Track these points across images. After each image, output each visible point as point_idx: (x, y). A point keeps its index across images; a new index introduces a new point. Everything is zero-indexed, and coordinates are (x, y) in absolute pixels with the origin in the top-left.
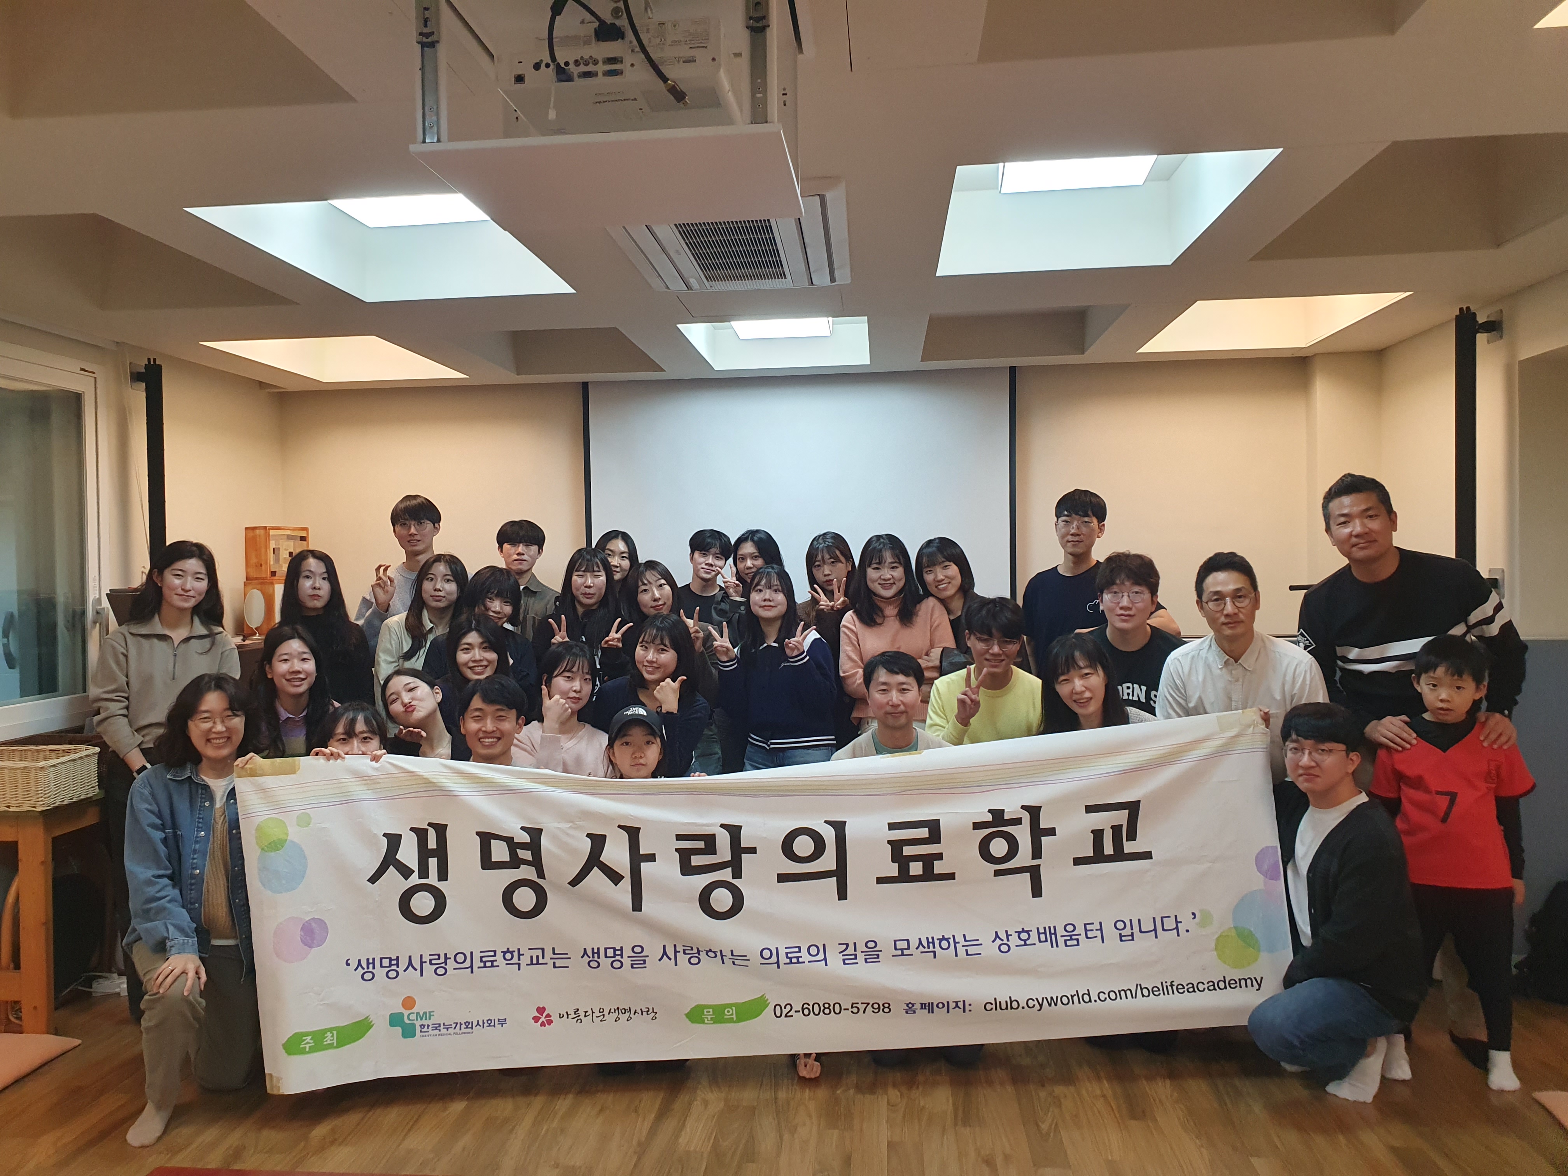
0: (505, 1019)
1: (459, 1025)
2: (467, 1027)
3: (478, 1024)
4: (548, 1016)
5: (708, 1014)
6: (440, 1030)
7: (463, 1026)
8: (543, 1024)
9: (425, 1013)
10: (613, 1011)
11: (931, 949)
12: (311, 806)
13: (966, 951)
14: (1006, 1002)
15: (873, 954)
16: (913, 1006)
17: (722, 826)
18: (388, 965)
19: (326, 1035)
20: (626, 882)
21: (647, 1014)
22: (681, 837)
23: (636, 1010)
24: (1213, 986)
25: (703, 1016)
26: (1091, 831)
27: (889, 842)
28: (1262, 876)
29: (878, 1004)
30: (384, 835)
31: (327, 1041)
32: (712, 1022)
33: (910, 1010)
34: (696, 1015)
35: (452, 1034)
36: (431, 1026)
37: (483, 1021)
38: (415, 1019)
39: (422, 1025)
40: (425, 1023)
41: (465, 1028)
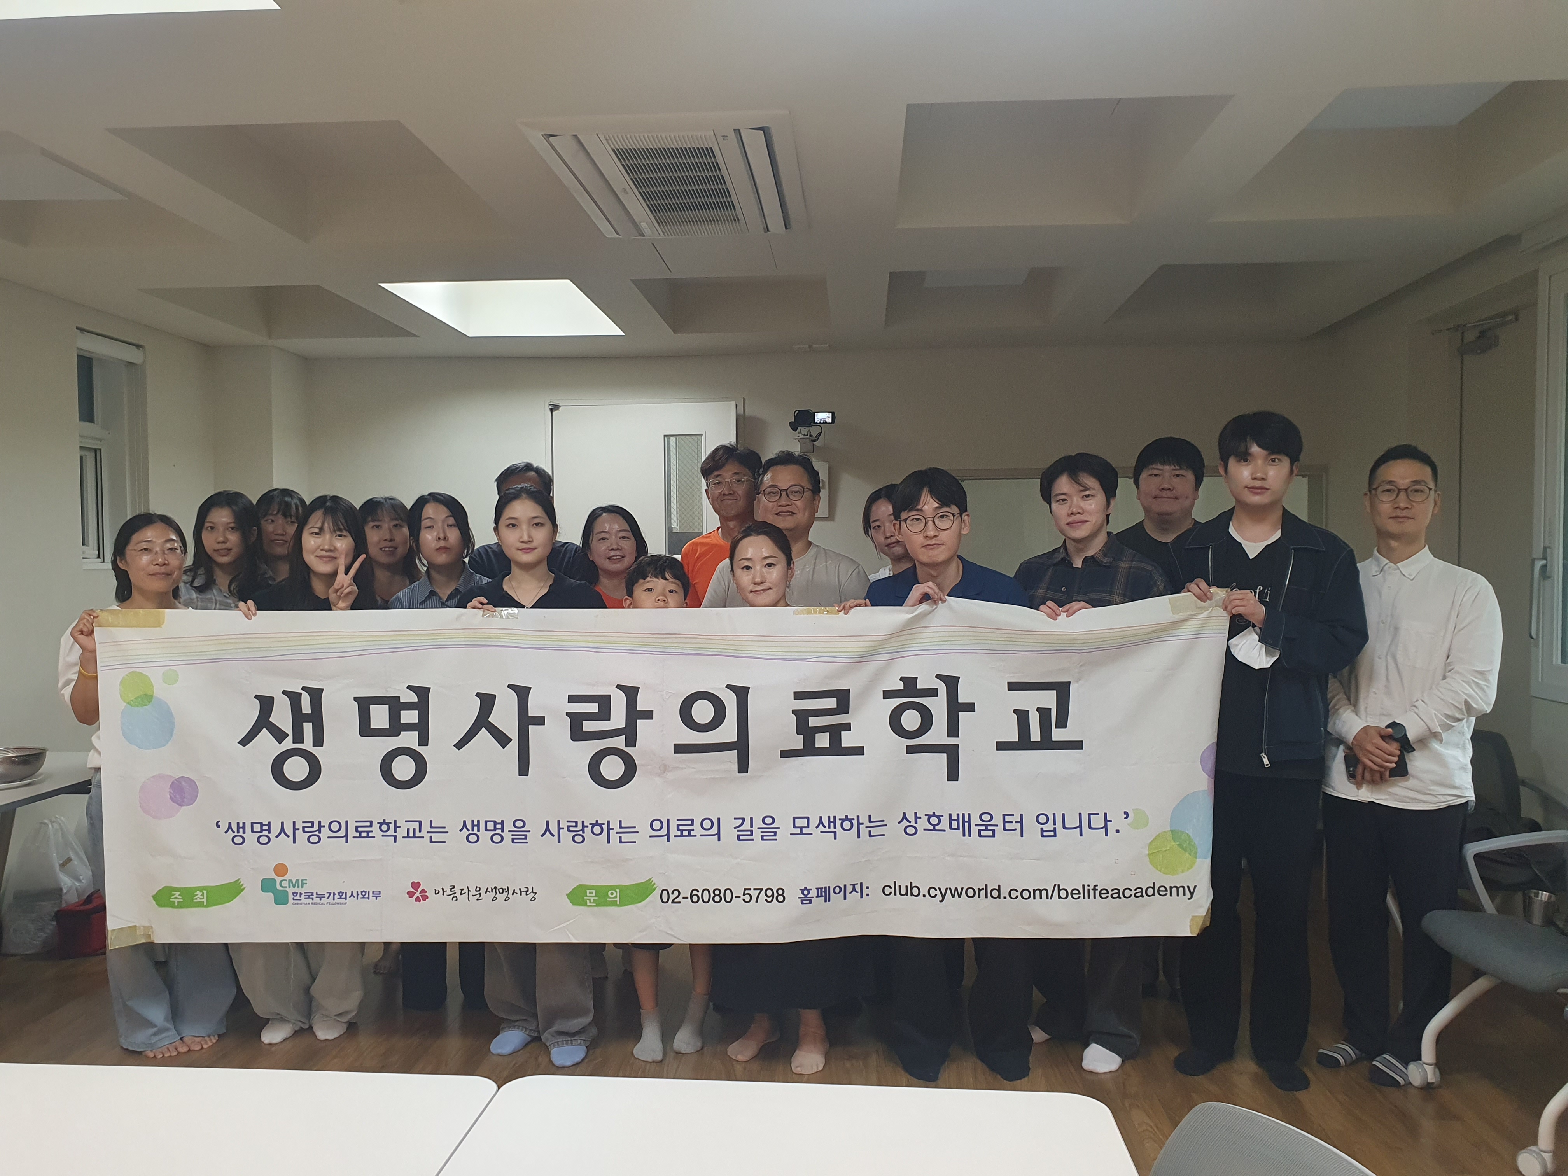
0: (380, 892)
1: (332, 895)
2: (341, 898)
3: (352, 895)
4: (423, 891)
5: (591, 895)
6: (313, 899)
7: (337, 896)
8: (418, 900)
9: (297, 881)
10: (490, 891)
11: (832, 829)
12: (178, 663)
13: (870, 832)
14: (907, 887)
15: (769, 831)
16: (809, 893)
17: (618, 687)
18: (259, 830)
19: (195, 894)
20: (514, 746)
21: (527, 895)
22: (572, 699)
23: (514, 890)
24: (1141, 893)
25: (585, 898)
26: (1015, 711)
27: (794, 712)
28: (1207, 776)
29: (772, 890)
30: (256, 697)
31: (196, 899)
32: (595, 904)
33: (806, 899)
34: (578, 896)
35: (326, 903)
36: (304, 894)
37: (357, 892)
38: (288, 886)
39: (295, 893)
40: (298, 891)
41: (338, 898)
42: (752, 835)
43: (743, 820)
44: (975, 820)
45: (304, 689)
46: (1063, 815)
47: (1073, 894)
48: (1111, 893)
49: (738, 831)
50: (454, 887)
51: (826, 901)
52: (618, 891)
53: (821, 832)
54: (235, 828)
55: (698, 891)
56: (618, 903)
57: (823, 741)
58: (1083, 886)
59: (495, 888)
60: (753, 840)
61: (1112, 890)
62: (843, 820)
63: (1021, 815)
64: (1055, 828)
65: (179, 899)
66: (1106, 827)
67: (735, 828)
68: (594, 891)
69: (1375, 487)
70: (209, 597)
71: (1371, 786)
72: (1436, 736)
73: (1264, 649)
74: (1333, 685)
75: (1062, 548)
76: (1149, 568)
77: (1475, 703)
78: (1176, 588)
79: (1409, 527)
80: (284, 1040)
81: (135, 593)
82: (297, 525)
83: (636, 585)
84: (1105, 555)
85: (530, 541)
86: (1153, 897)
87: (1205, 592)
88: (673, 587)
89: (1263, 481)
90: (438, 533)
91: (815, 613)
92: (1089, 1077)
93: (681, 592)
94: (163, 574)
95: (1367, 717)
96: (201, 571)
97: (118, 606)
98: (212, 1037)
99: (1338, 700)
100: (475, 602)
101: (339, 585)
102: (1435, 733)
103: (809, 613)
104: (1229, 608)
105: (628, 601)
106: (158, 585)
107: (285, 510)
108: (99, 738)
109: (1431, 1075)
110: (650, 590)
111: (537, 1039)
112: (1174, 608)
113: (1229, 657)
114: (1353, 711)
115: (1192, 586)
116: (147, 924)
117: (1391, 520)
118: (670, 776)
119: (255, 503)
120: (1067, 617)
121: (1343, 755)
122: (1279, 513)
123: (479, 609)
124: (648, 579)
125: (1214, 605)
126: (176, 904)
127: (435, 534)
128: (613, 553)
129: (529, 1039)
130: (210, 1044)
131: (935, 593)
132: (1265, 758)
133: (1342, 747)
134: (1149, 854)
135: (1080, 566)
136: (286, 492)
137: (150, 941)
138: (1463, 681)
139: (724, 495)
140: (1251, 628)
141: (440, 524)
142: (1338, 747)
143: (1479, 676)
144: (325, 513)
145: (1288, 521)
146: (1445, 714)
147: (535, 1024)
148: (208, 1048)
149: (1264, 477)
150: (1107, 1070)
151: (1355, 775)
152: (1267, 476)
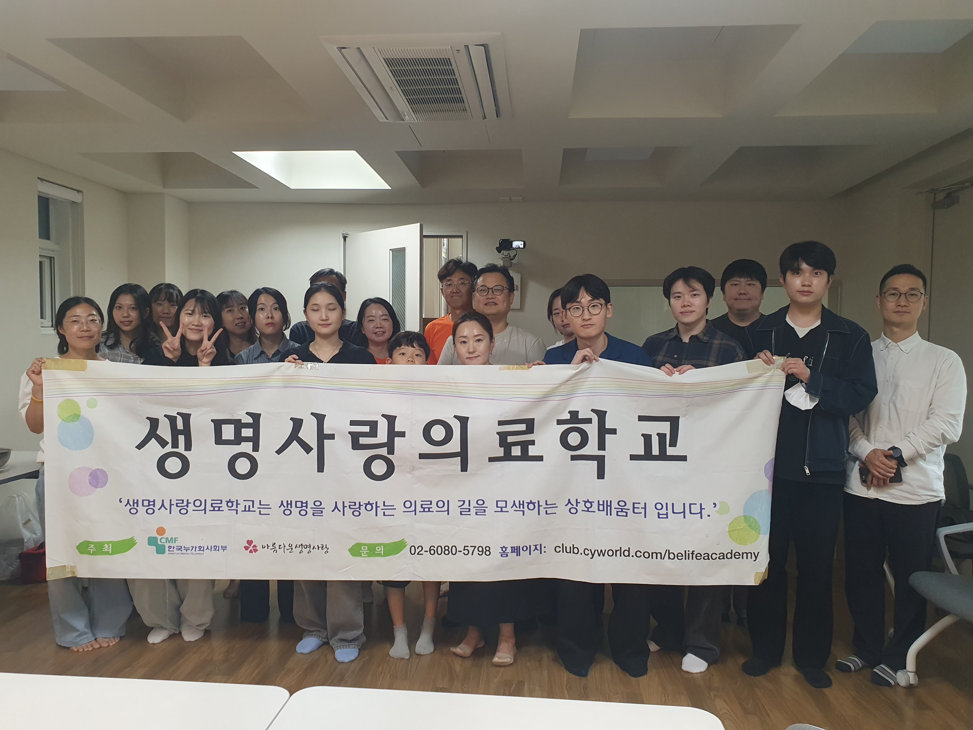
0: (226, 546)
1: (194, 548)
2: (200, 550)
3: (208, 548)
4: (255, 546)
5: (365, 550)
6: (181, 551)
7: (198, 549)
8: (251, 552)
9: (172, 538)
10: (299, 546)
11: (522, 509)
12: (98, 394)
13: (546, 511)
14: (570, 547)
15: (481, 509)
16: (506, 550)
17: (383, 415)
18: (147, 505)
19: (104, 546)
20: (314, 453)
21: (322, 549)
22: (353, 423)
23: (314, 546)
24: (723, 556)
25: (361, 551)
26: (643, 435)
27: (498, 433)
28: (768, 480)
29: (482, 547)
30: (148, 418)
31: (105, 549)
32: (367, 555)
33: (504, 554)
34: (356, 550)
35: (190, 553)
36: (176, 547)
37: (211, 546)
38: (165, 541)
39: (170, 546)
40: (172, 545)
41: (198, 550)
42: (469, 511)
43: (464, 502)
44: (615, 505)
45: (178, 413)
46: (673, 504)
47: (678, 556)
48: (703, 556)
49: (461, 509)
50: (275, 544)
51: (517, 555)
52: (382, 547)
53: (515, 511)
54: (131, 503)
55: (434, 547)
56: (382, 554)
57: (516, 451)
58: (685, 551)
59: (302, 545)
60: (470, 515)
61: (704, 554)
62: (529, 504)
63: (645, 504)
64: (667, 513)
65: (93, 549)
66: (701, 513)
67: (459, 507)
68: (366, 547)
69: (884, 292)
70: (116, 352)
71: (876, 488)
72: (921, 456)
73: (808, 397)
74: (853, 421)
75: (675, 330)
76: (733, 344)
77: (948, 436)
78: (750, 355)
79: (906, 318)
80: (163, 641)
81: (70, 350)
82: (177, 307)
83: (395, 351)
84: (705, 335)
85: (327, 320)
86: (730, 559)
87: (770, 358)
88: (418, 352)
89: (809, 287)
90: (268, 314)
91: (513, 369)
92: (687, 676)
93: (424, 356)
94: (87, 337)
95: (875, 443)
96: (112, 335)
97: (60, 357)
98: (116, 638)
99: (857, 431)
100: (290, 358)
101: (204, 347)
102: (921, 454)
103: (509, 369)
104: (786, 370)
105: (389, 361)
106: (85, 344)
107: (170, 298)
108: (43, 442)
109: (912, 679)
110: (403, 354)
111: (326, 643)
112: (749, 369)
113: (785, 402)
114: (865, 439)
115: (762, 355)
116: (73, 565)
117: (894, 314)
118: (417, 473)
119: (149, 293)
120: (679, 374)
121: (859, 467)
122: (820, 308)
123: (293, 362)
124: (402, 347)
125: (776, 367)
126: (92, 552)
127: (266, 314)
128: (377, 330)
129: (322, 643)
130: (114, 643)
131: (591, 355)
132: (807, 469)
133: (857, 462)
134: (729, 531)
135: (687, 341)
136: (170, 286)
137: (74, 576)
138: (941, 421)
139: (453, 293)
140: (799, 383)
141: (269, 308)
142: (855, 462)
143: (952, 418)
144: (196, 301)
145: (826, 314)
146: (928, 442)
147: (326, 633)
148: (112, 645)
149: (810, 284)
150: (698, 671)
151: (866, 482)
152: (811, 283)
